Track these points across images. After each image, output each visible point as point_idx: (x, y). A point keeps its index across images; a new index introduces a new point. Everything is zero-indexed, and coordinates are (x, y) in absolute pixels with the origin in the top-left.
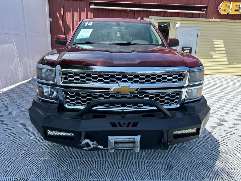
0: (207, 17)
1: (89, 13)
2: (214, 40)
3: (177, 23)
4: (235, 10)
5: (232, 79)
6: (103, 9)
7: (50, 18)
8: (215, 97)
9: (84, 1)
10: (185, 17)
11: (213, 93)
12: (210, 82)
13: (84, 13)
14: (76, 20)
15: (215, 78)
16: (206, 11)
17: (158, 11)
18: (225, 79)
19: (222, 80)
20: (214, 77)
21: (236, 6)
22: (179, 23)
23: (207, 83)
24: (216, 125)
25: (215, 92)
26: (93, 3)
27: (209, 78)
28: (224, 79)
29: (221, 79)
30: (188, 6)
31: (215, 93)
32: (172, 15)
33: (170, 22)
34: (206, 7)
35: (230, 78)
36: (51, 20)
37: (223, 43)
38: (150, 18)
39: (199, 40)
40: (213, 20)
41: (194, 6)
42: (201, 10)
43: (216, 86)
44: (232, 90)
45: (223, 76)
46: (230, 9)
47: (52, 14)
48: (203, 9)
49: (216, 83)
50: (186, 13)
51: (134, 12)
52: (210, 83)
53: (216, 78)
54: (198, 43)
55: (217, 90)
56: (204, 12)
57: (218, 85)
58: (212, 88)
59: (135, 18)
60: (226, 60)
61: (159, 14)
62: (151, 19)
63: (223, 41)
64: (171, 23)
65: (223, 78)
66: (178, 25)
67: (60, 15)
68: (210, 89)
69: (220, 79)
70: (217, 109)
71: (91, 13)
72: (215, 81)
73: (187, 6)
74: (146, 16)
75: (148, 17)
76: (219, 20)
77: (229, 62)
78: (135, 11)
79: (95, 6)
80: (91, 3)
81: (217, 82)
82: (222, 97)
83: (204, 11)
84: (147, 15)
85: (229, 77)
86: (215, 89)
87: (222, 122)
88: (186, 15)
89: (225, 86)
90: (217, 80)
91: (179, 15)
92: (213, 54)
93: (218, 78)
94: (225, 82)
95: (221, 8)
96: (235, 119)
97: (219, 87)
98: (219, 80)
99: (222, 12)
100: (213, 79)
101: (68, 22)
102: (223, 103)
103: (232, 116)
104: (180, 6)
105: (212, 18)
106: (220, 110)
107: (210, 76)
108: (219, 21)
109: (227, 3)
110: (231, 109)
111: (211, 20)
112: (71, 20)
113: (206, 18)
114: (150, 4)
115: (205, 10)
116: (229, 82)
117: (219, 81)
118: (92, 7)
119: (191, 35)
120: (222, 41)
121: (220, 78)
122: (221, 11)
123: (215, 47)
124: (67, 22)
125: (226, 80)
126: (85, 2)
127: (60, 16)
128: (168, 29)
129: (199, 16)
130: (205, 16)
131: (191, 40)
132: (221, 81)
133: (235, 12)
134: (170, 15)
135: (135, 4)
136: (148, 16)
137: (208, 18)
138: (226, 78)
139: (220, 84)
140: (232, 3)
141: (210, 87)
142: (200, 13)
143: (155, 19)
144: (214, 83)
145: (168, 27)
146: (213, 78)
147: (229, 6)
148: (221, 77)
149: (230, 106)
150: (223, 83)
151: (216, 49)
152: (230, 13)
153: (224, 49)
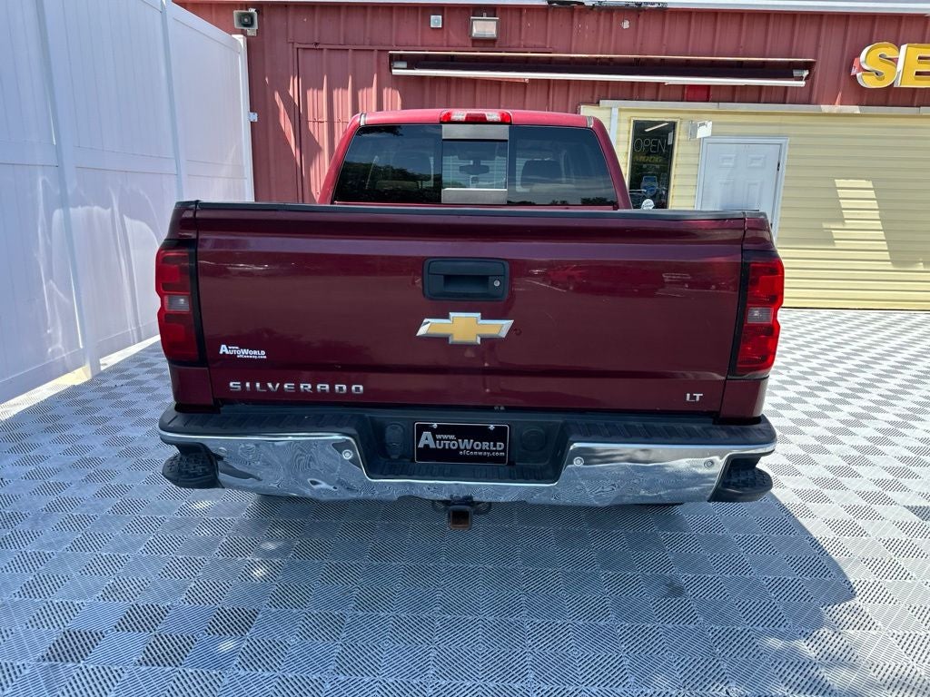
0: (814, 98)
1: (387, 92)
2: (839, 183)
3: (704, 124)
4: (918, 73)
5: (908, 323)
6: (435, 77)
7: (251, 111)
8: (838, 386)
9: (369, 52)
10: (733, 102)
11: (832, 372)
12: (823, 333)
13: (369, 90)
14: (340, 118)
15: (843, 322)
16: (807, 78)
17: (633, 83)
18: (883, 323)
19: (872, 327)
20: (843, 317)
21: (920, 58)
22: (710, 124)
23: (812, 337)
24: (831, 476)
25: (841, 368)
26: (401, 58)
27: (824, 319)
28: (877, 325)
29: (869, 322)
30: (742, 62)
31: (839, 374)
32: (683, 94)
33: (675, 120)
34: (808, 66)
35: (901, 320)
36: (255, 117)
37: (871, 194)
38: (603, 109)
39: (782, 182)
40: (837, 108)
41: (764, 62)
42: (790, 76)
43: (848, 349)
44: (904, 364)
45: (874, 314)
46: (898, 70)
47: (259, 100)
48: (796, 73)
49: (846, 337)
50: (734, 87)
51: (546, 88)
52: (824, 339)
53: (849, 319)
54: (781, 192)
55: (850, 364)
56: (802, 83)
57: (855, 346)
58: (832, 356)
59: (550, 108)
60: (886, 255)
61: (636, 91)
62: (608, 111)
63: (872, 187)
64: (681, 123)
65: (875, 320)
66: (704, 132)
67: (288, 101)
68: (822, 360)
69: (863, 324)
70: (842, 426)
71: (394, 92)
72: (844, 332)
73: (738, 62)
74: (590, 99)
75: (598, 103)
76: (856, 109)
77: (894, 262)
78: (552, 82)
79: (408, 68)
80: (393, 59)
81: (852, 334)
82: (863, 388)
83: (800, 79)
84: (592, 97)
85: (899, 316)
86: (840, 360)
87: (854, 468)
88: (734, 95)
89: (879, 350)
90: (851, 329)
91: (711, 94)
92: (836, 234)
93: (857, 322)
94: (881, 335)
95: (865, 67)
96: (902, 459)
97: (856, 353)
98: (858, 327)
99: (868, 82)
100: (837, 324)
101: (314, 125)
102: (863, 408)
103: (891, 447)
104: (713, 61)
105: (833, 103)
106: (851, 429)
107: (824, 313)
108: (858, 112)
109: (888, 50)
110: (890, 426)
111: (826, 108)
112: (325, 119)
113: (809, 102)
114: (604, 58)
115: (806, 73)
116: (895, 335)
117: (859, 332)
118: (400, 71)
119: (753, 165)
120: (870, 185)
121: (863, 320)
122: (864, 77)
123: (843, 206)
124: (311, 124)
125: (885, 327)
126: (376, 53)
127: (285, 106)
128: (670, 143)
129: (783, 96)
130: (806, 97)
131: (756, 184)
132: (865, 329)
133: (916, 79)
134: (679, 93)
135: (551, 58)
136: (595, 102)
137: (816, 104)
138: (888, 320)
139: (862, 343)
140: (904, 48)
141: (824, 351)
142: (786, 88)
143: (620, 110)
144: (839, 339)
145: (671, 135)
146: (836, 319)
147: (895, 61)
148: (868, 318)
149: (887, 416)
150: (875, 337)
151: (846, 214)
152: (899, 86)
153: (876, 215)
